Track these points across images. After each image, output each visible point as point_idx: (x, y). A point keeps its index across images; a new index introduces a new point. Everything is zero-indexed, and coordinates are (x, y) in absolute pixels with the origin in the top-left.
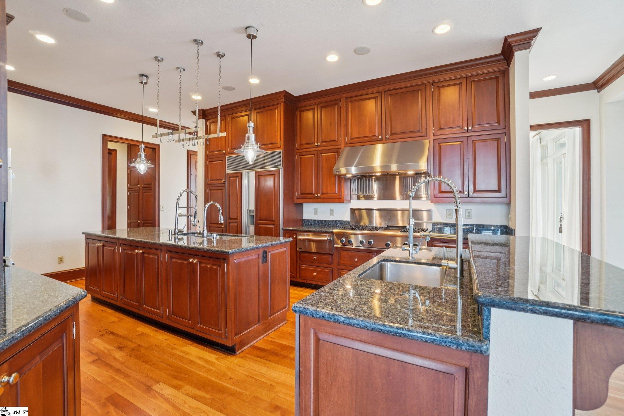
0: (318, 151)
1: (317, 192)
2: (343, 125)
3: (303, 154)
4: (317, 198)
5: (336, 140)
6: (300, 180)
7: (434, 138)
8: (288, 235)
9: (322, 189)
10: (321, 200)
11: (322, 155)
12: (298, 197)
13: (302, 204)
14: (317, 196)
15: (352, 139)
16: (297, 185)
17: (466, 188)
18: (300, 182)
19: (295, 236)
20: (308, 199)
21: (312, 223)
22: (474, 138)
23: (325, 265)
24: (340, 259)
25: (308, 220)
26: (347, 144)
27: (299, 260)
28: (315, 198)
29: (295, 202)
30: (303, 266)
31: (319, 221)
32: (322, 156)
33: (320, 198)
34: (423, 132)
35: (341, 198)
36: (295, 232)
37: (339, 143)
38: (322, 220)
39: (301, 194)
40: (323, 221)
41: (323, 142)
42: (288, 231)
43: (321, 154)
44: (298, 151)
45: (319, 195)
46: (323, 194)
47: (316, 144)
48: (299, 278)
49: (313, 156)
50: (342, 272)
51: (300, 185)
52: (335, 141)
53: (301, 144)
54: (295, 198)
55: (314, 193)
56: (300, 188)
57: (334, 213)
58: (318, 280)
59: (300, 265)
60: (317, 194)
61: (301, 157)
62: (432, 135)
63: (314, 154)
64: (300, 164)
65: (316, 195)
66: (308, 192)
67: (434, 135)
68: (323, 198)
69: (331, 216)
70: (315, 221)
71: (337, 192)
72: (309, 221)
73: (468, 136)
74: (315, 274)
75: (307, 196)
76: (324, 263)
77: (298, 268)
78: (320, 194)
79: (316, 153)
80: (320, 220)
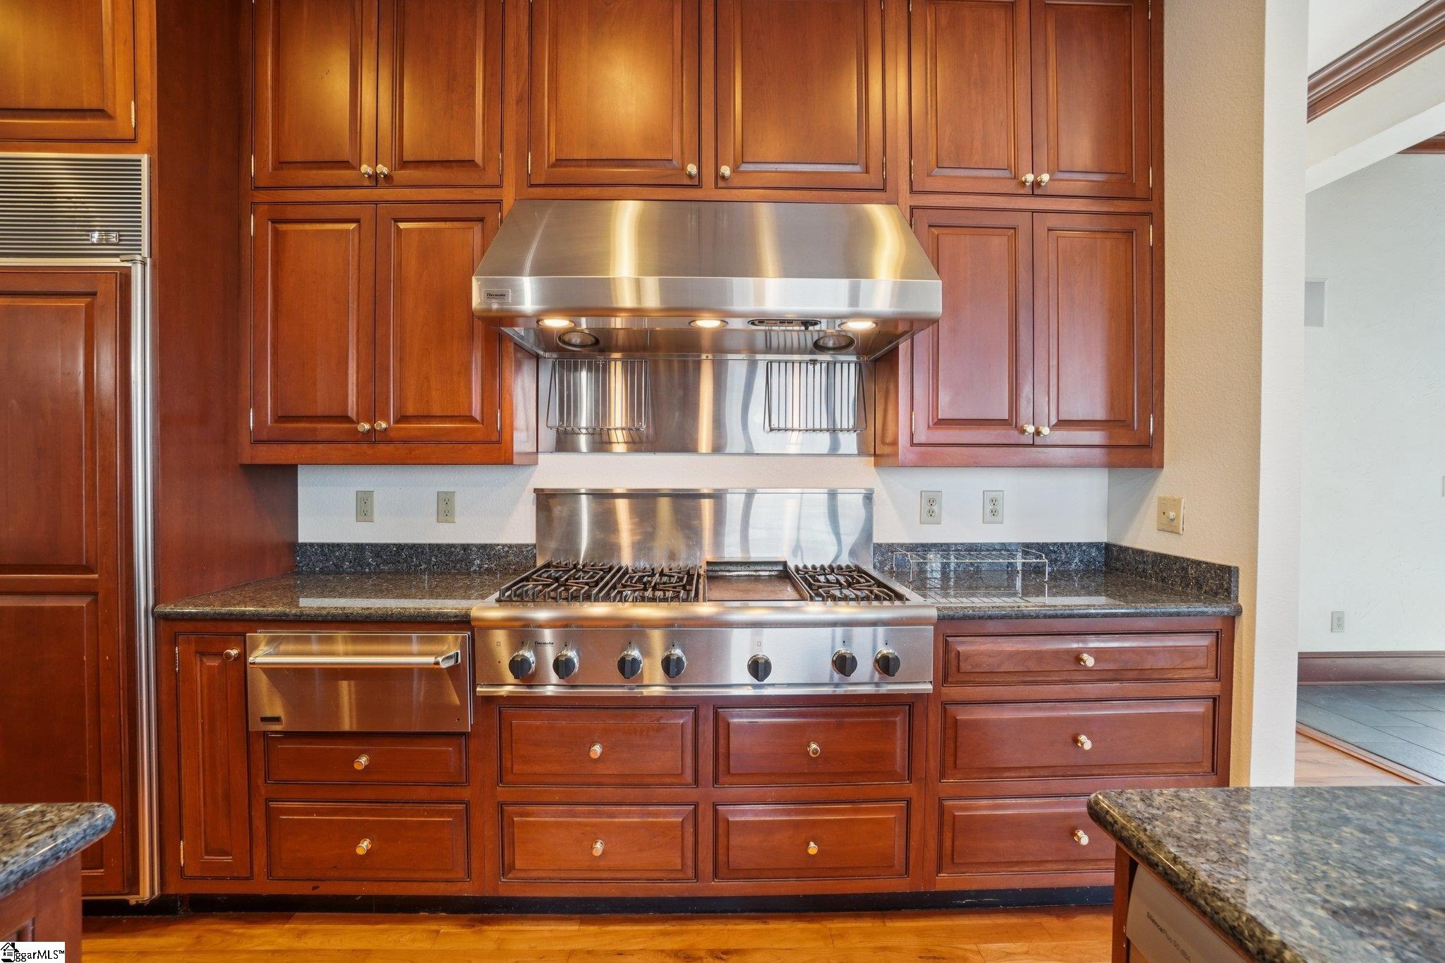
0: (376, 203)
1: (373, 410)
2: (513, 91)
3: (292, 212)
4: (372, 438)
5: (478, 159)
6: (274, 347)
7: (913, 203)
8: (193, 647)
9: (401, 399)
10: (390, 448)
11: (402, 225)
12: (264, 436)
13: (288, 473)
14: (373, 430)
15: (560, 166)
16: (258, 374)
17: (1025, 410)
18: (275, 353)
19: (234, 652)
20: (320, 446)
21: (343, 561)
22: (1053, 220)
23: (422, 793)
24: (507, 755)
25: (322, 545)
26: (532, 186)
27: (267, 776)
28: (357, 442)
29: (246, 460)
30: (293, 810)
31: (379, 550)
32: (399, 230)
33: (391, 441)
34: (871, 170)
35: (499, 442)
36: (237, 628)
37: (491, 177)
38: (395, 545)
39: (280, 419)
40: (400, 547)
41: (404, 164)
42: (189, 626)
43: (397, 220)
44: (261, 196)
45: (384, 425)
46: (402, 418)
47: (365, 168)
48: (269, 874)
49: (352, 226)
50: (521, 815)
51: (276, 374)
52: (471, 163)
53: (280, 164)
54: (245, 440)
55: (352, 411)
56: (274, 387)
57: (458, 509)
58: (383, 875)
59: (273, 804)
60: (372, 421)
61: (283, 227)
62: (904, 187)
63: (357, 221)
64: (277, 264)
65: (367, 426)
66: (322, 406)
67: (912, 191)
68: (405, 442)
69: (445, 526)
70: (360, 548)
71: (476, 412)
72: (327, 549)
73: (1033, 212)
74: (364, 845)
75: (315, 430)
76: (417, 784)
77: (259, 824)
78: (387, 419)
79: (366, 213)
80: (386, 547)
